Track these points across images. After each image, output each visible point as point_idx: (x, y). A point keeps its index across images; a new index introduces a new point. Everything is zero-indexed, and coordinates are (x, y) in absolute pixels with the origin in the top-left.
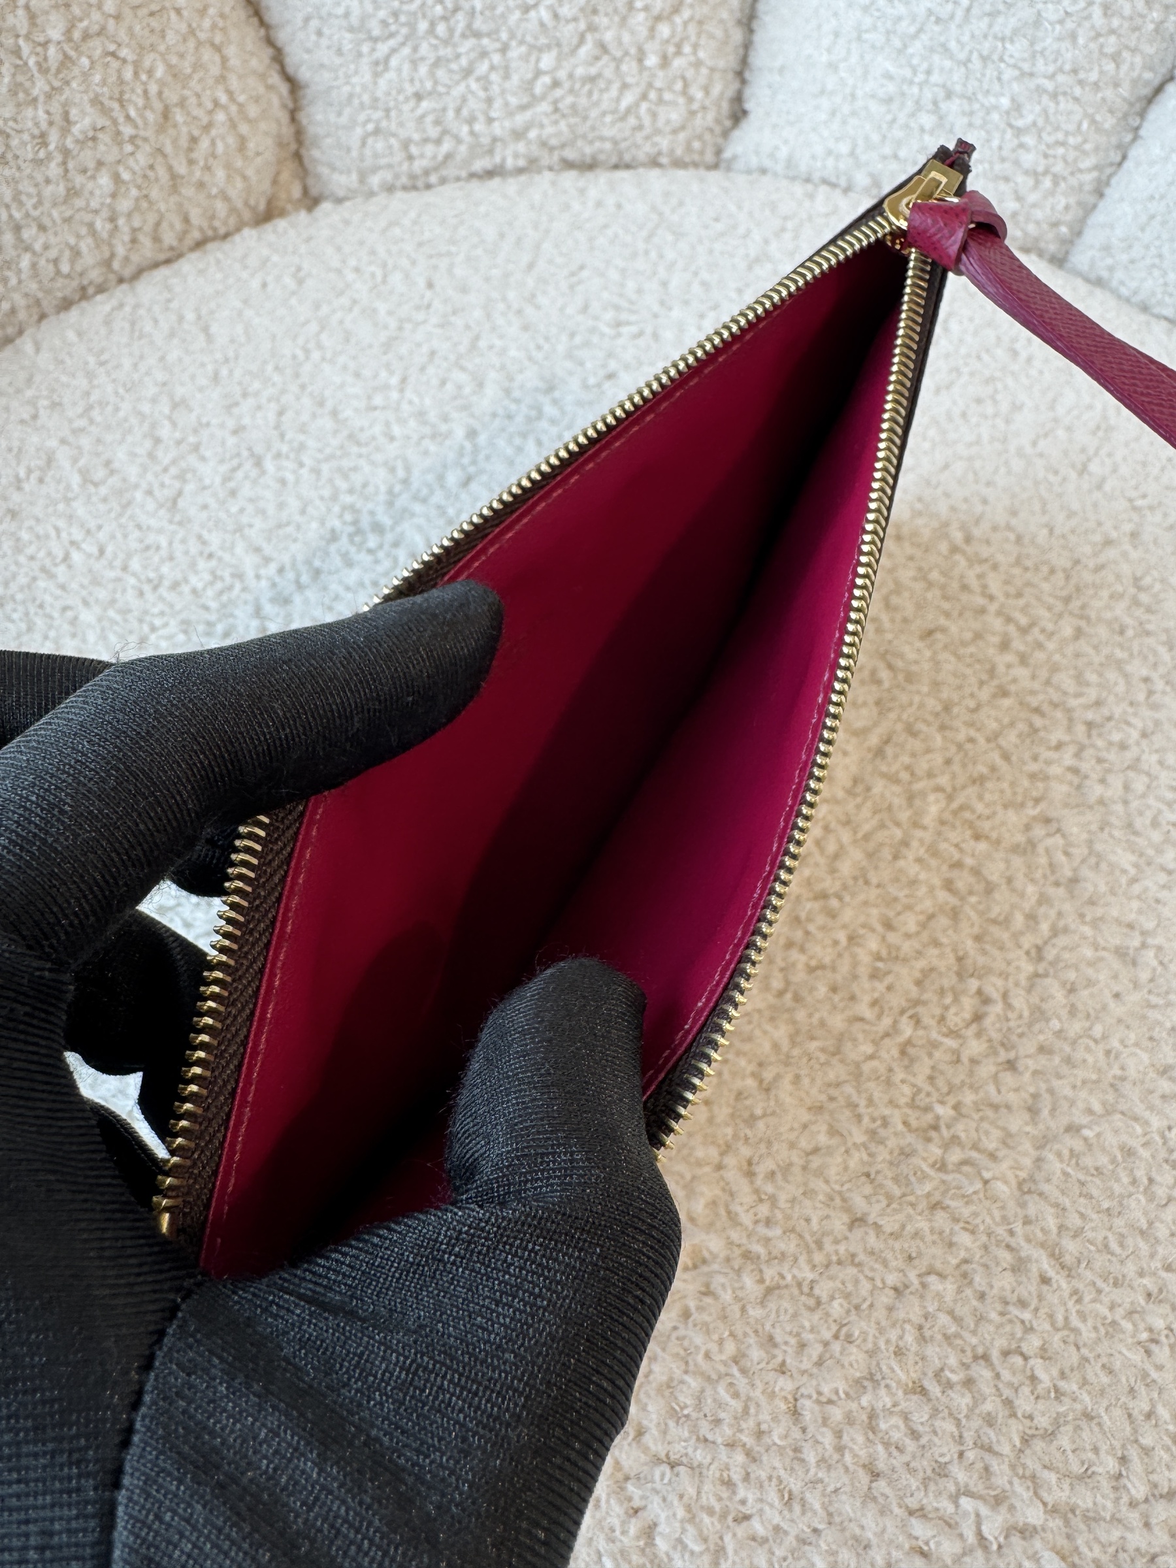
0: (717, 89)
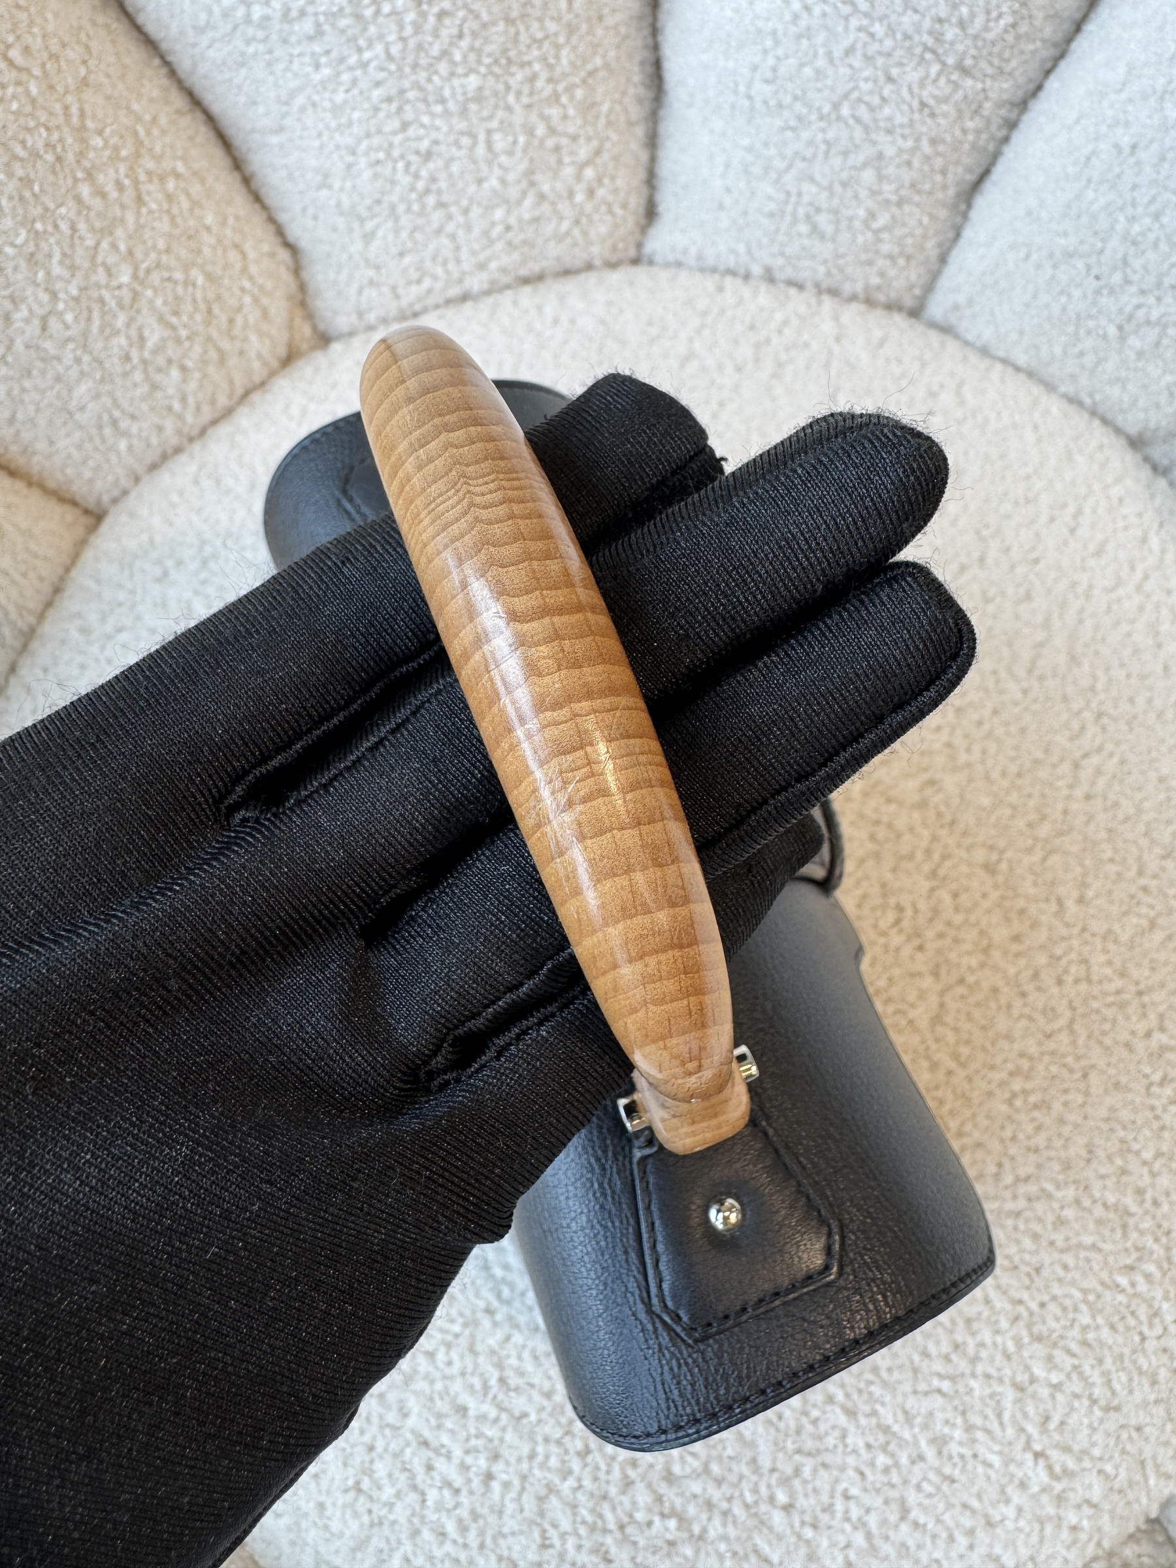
0: (632, 204)
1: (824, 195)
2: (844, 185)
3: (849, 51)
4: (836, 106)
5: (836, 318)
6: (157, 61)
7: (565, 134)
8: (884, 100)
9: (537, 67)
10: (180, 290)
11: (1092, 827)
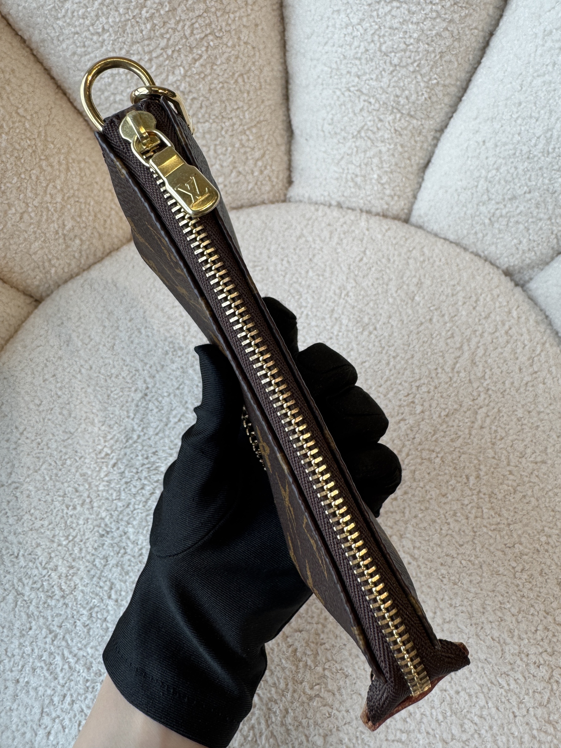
0: (281, 177)
1: (358, 170)
2: (366, 165)
3: (362, 110)
4: (359, 132)
5: (368, 221)
6: (81, 119)
7: (248, 147)
8: (378, 129)
9: (234, 120)
10: (83, 206)
11: (483, 441)
